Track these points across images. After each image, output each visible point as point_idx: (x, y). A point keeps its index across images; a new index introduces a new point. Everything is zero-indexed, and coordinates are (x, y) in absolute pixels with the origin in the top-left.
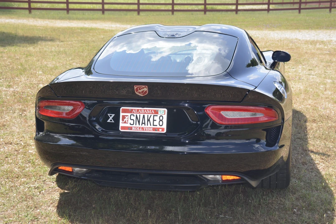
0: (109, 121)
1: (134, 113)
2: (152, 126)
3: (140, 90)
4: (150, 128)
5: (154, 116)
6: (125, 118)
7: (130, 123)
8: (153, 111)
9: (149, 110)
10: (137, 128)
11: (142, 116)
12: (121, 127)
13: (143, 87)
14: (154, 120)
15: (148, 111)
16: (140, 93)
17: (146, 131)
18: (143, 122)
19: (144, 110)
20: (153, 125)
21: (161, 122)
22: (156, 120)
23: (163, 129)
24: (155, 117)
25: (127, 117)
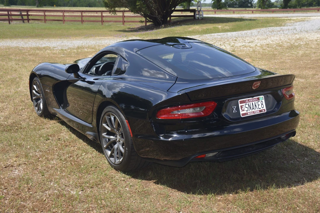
1: (247, 102)
2: (258, 109)
3: (256, 85)
4: (257, 111)
5: (258, 102)
7: (246, 110)
8: (256, 99)
9: (254, 99)
10: (250, 113)
11: (251, 103)
13: (258, 82)
14: (258, 105)
16: (254, 87)
17: (256, 113)
18: (253, 108)
19: (252, 99)
21: (262, 105)
22: (259, 105)
23: (264, 110)
25: (243, 106)
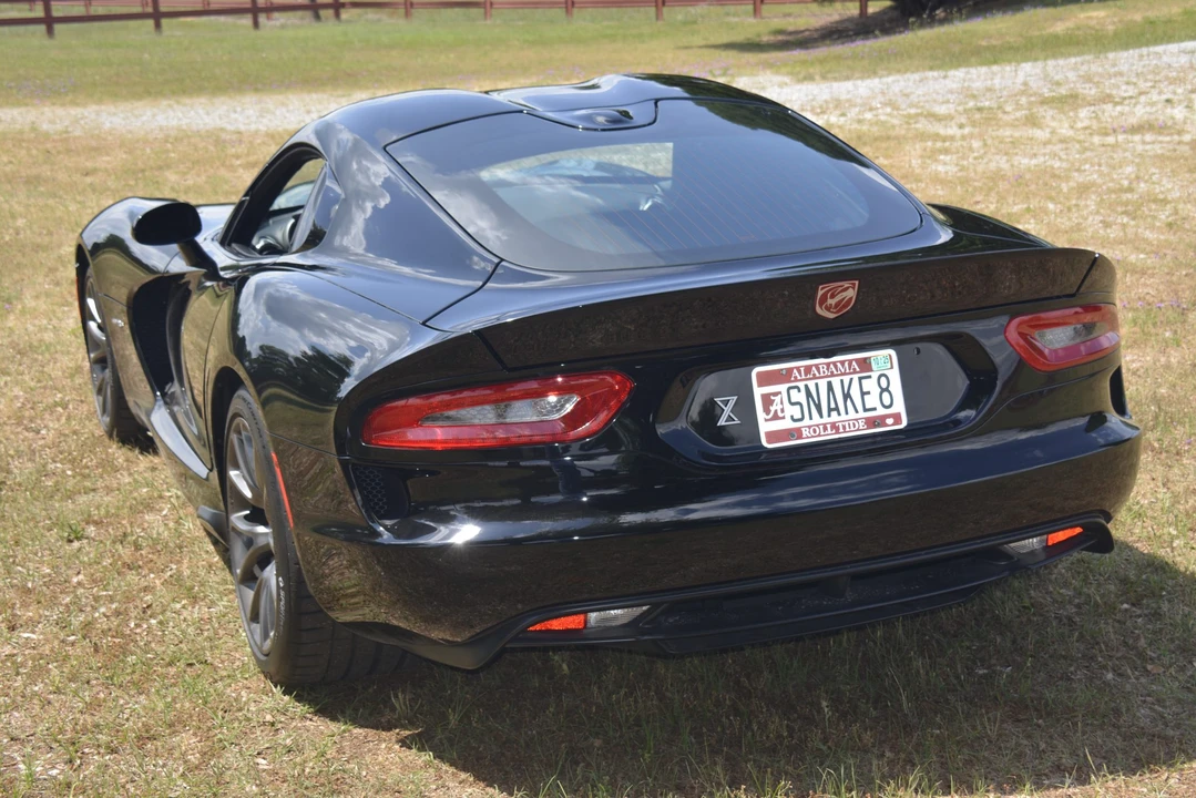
0: (722, 422)
1: (796, 380)
2: (862, 414)
3: (833, 296)
4: (856, 420)
5: (860, 379)
6: (772, 402)
7: (792, 417)
8: (854, 363)
9: (842, 363)
10: (815, 429)
11: (823, 384)
12: (766, 434)
13: (846, 285)
14: (863, 394)
15: (839, 364)
17: (845, 432)
18: (833, 406)
19: (828, 365)
20: (865, 410)
21: (886, 395)
22: (868, 393)
23: (897, 418)
24: (863, 381)
25: (777, 399)
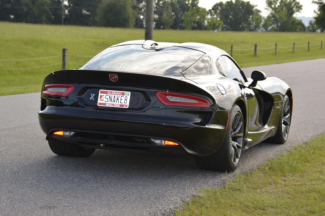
0: (91, 99)
1: (108, 94)
3: (113, 77)
4: (118, 104)
5: (121, 96)
6: (102, 97)
7: (105, 101)
8: (121, 93)
9: (119, 92)
10: (109, 104)
11: (113, 96)
12: (99, 103)
13: (115, 75)
16: (112, 79)
17: (115, 106)
18: (114, 100)
19: (115, 92)
20: (120, 103)
21: (126, 101)
22: (122, 100)
23: (126, 106)
25: (103, 97)
